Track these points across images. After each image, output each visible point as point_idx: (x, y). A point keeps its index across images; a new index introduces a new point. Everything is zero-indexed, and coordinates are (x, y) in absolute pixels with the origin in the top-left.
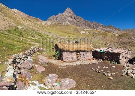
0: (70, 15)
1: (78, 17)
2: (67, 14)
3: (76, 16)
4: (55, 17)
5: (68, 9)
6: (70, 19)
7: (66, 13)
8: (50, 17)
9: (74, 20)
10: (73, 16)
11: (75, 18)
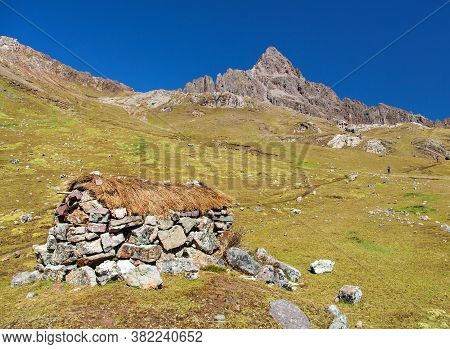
0: (276, 75)
1: (312, 85)
2: (264, 73)
3: (303, 79)
4: (211, 82)
5: (272, 54)
6: (277, 93)
7: (262, 69)
8: (188, 84)
9: (297, 98)
10: (289, 79)
11: (299, 89)
